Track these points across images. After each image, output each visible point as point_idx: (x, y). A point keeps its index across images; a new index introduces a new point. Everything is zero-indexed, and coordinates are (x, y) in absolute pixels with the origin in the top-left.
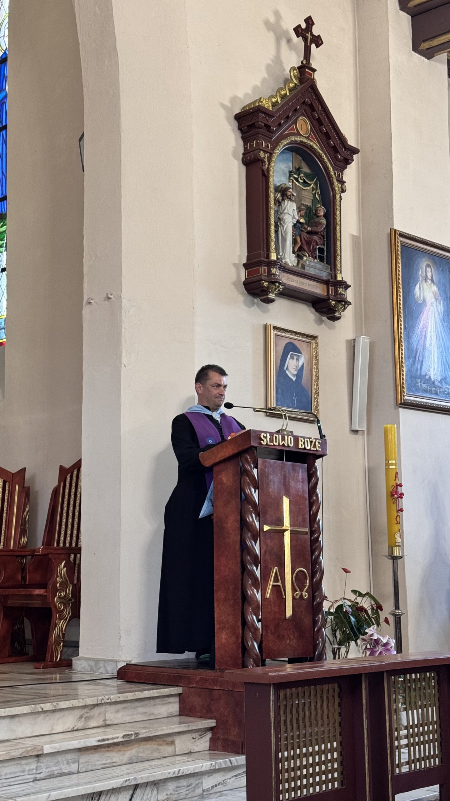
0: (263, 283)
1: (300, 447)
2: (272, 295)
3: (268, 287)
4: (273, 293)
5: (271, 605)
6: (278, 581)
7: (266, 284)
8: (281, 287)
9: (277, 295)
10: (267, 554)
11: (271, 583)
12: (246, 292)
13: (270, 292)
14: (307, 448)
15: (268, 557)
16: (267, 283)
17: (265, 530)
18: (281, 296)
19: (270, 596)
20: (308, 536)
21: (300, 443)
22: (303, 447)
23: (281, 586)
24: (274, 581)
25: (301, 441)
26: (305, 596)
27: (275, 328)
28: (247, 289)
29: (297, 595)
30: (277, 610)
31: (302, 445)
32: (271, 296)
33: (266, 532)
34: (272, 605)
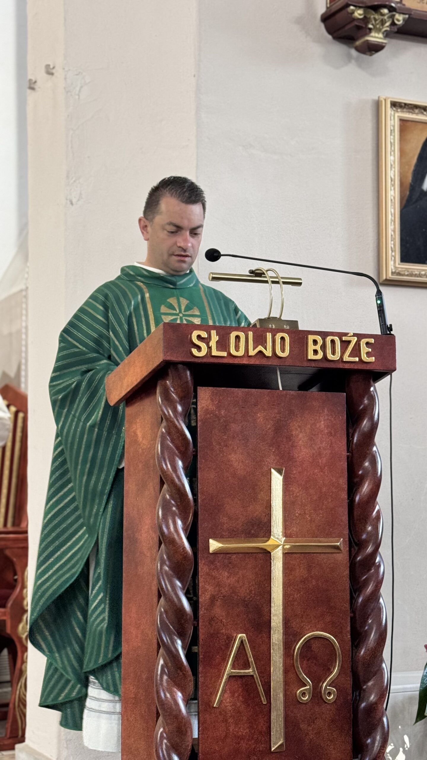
0: (353, 12)
1: (311, 356)
2: (377, 35)
3: (366, 20)
4: (379, 30)
5: (225, 721)
6: (247, 665)
7: (359, 13)
8: (397, 16)
9: (387, 35)
10: (218, 603)
11: (228, 669)
12: (330, 37)
13: (370, 29)
14: (330, 356)
15: (218, 611)
16: (361, 11)
17: (211, 549)
18: (397, 35)
19: (221, 702)
20: (343, 557)
21: (311, 347)
22: (320, 356)
23: (256, 676)
24: (233, 667)
25: (315, 342)
26: (329, 694)
27: (394, 104)
28: (330, 30)
29: (304, 694)
30: (243, 730)
31: (316, 352)
32: (376, 37)
33: (216, 553)
34: (230, 720)
